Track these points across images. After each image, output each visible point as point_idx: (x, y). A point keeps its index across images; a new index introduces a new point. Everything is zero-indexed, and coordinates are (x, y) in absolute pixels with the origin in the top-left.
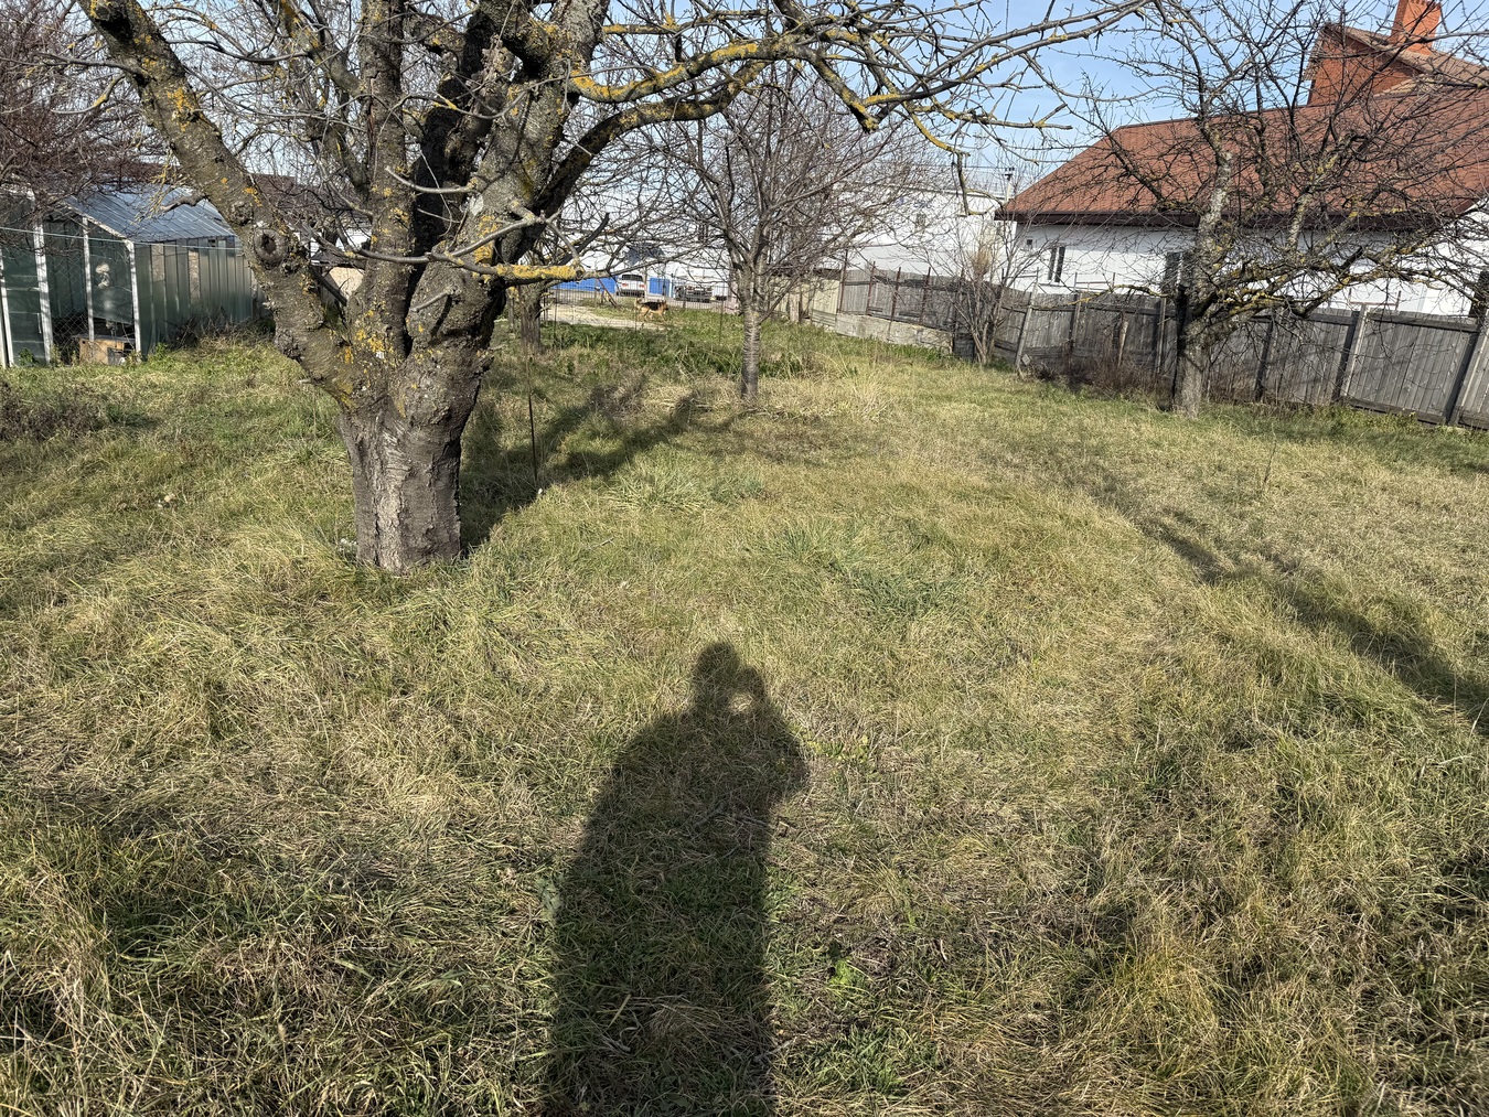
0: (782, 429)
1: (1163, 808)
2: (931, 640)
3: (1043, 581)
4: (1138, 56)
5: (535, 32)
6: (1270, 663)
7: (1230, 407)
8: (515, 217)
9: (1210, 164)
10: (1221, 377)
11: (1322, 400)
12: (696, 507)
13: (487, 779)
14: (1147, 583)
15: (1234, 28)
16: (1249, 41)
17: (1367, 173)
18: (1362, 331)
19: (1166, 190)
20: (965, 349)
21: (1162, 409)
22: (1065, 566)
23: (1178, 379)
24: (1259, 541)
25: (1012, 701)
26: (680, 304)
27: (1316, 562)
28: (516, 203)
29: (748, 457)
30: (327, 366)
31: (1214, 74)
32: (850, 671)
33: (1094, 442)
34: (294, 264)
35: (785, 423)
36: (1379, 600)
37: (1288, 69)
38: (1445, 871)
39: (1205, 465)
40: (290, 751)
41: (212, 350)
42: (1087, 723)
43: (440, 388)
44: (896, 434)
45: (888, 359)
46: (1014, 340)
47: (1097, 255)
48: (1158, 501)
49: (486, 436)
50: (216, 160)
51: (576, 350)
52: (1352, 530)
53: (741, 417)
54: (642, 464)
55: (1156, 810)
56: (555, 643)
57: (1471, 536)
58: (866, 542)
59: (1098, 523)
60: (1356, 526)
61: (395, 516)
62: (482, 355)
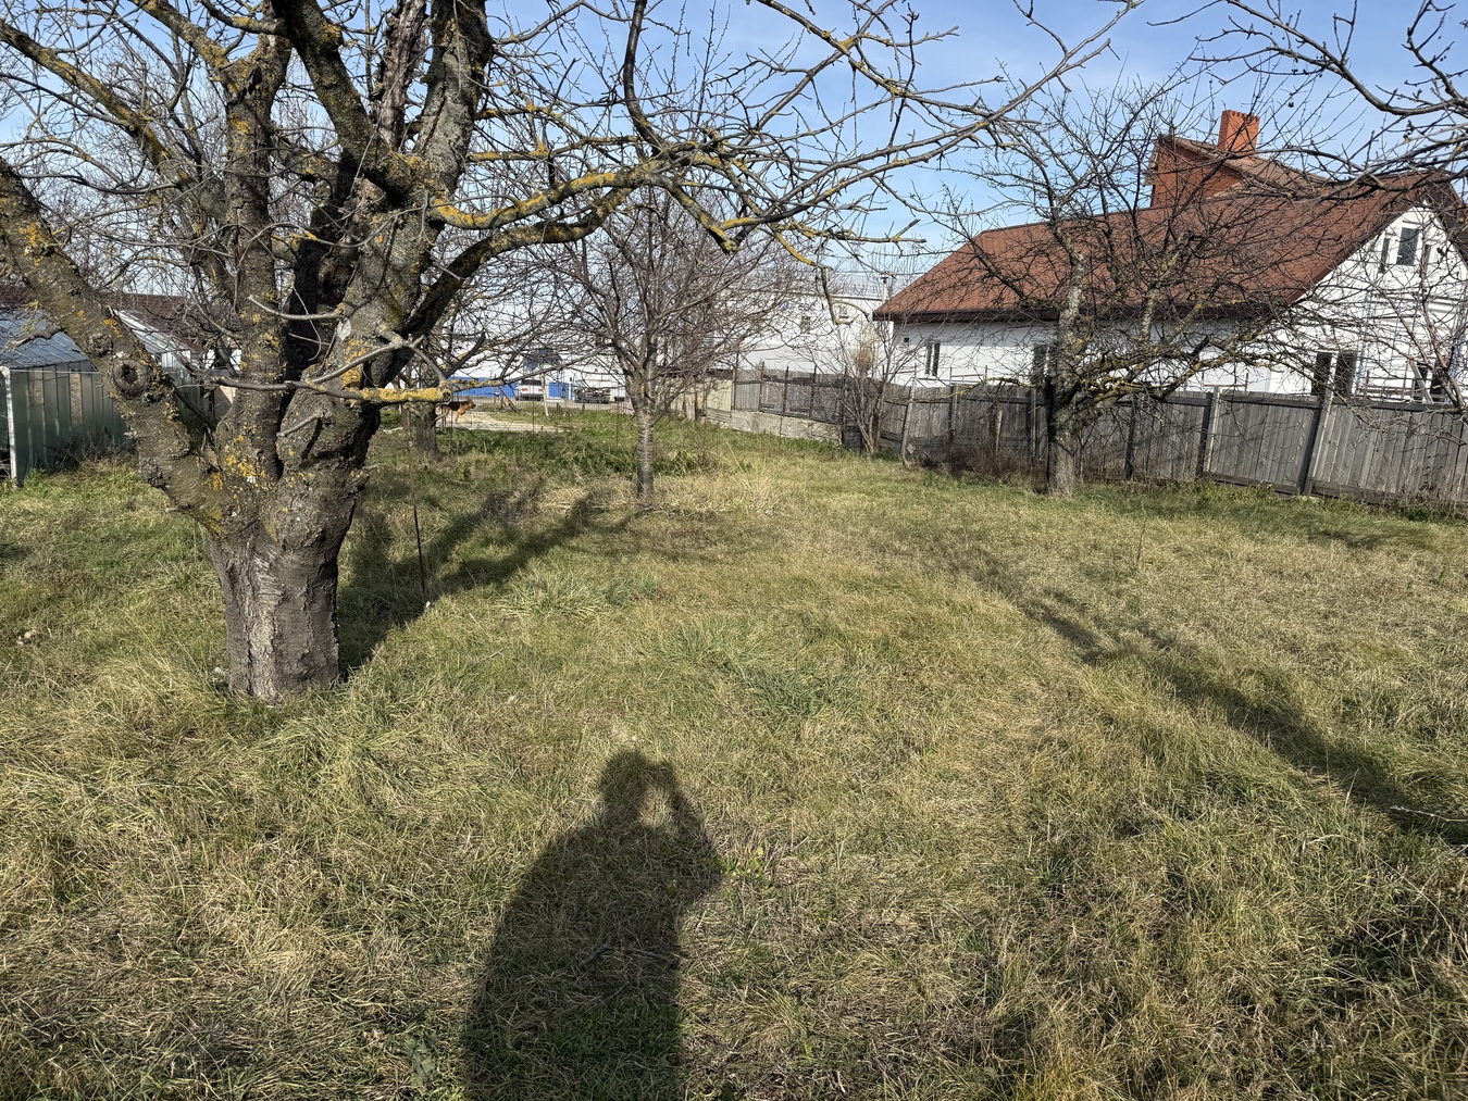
0: (678, 526)
1: (1058, 905)
2: (825, 738)
3: (932, 670)
4: (991, 169)
5: (396, 164)
6: (1153, 743)
7: (1103, 486)
8: (385, 341)
9: (1065, 264)
10: (1092, 458)
11: (1188, 477)
12: (590, 611)
13: (356, 928)
14: (1030, 666)
15: (1075, 143)
16: (1091, 154)
17: (1207, 268)
18: (1217, 411)
19: (1027, 289)
20: (853, 442)
21: (1039, 492)
22: (952, 654)
23: (1051, 463)
24: (1136, 618)
25: (906, 799)
26: (580, 406)
27: (1191, 635)
28: (384, 327)
29: (644, 557)
30: (194, 493)
31: (1062, 183)
32: (744, 777)
33: (976, 527)
34: (157, 393)
35: (681, 520)
36: (1251, 672)
37: (1126, 178)
38: (1334, 951)
39: (1081, 544)
40: (141, 910)
41: (94, 472)
42: (980, 816)
43: (312, 510)
44: (788, 527)
45: (780, 452)
46: (898, 431)
47: (968, 349)
48: (1039, 582)
49: (375, 549)
50: (72, 294)
51: (473, 456)
52: (1222, 602)
53: (637, 516)
54: (536, 570)
55: (1050, 906)
56: (436, 769)
57: (1331, 602)
58: (761, 638)
59: (982, 608)
60: (1226, 597)
61: (268, 643)
62: (357, 475)
